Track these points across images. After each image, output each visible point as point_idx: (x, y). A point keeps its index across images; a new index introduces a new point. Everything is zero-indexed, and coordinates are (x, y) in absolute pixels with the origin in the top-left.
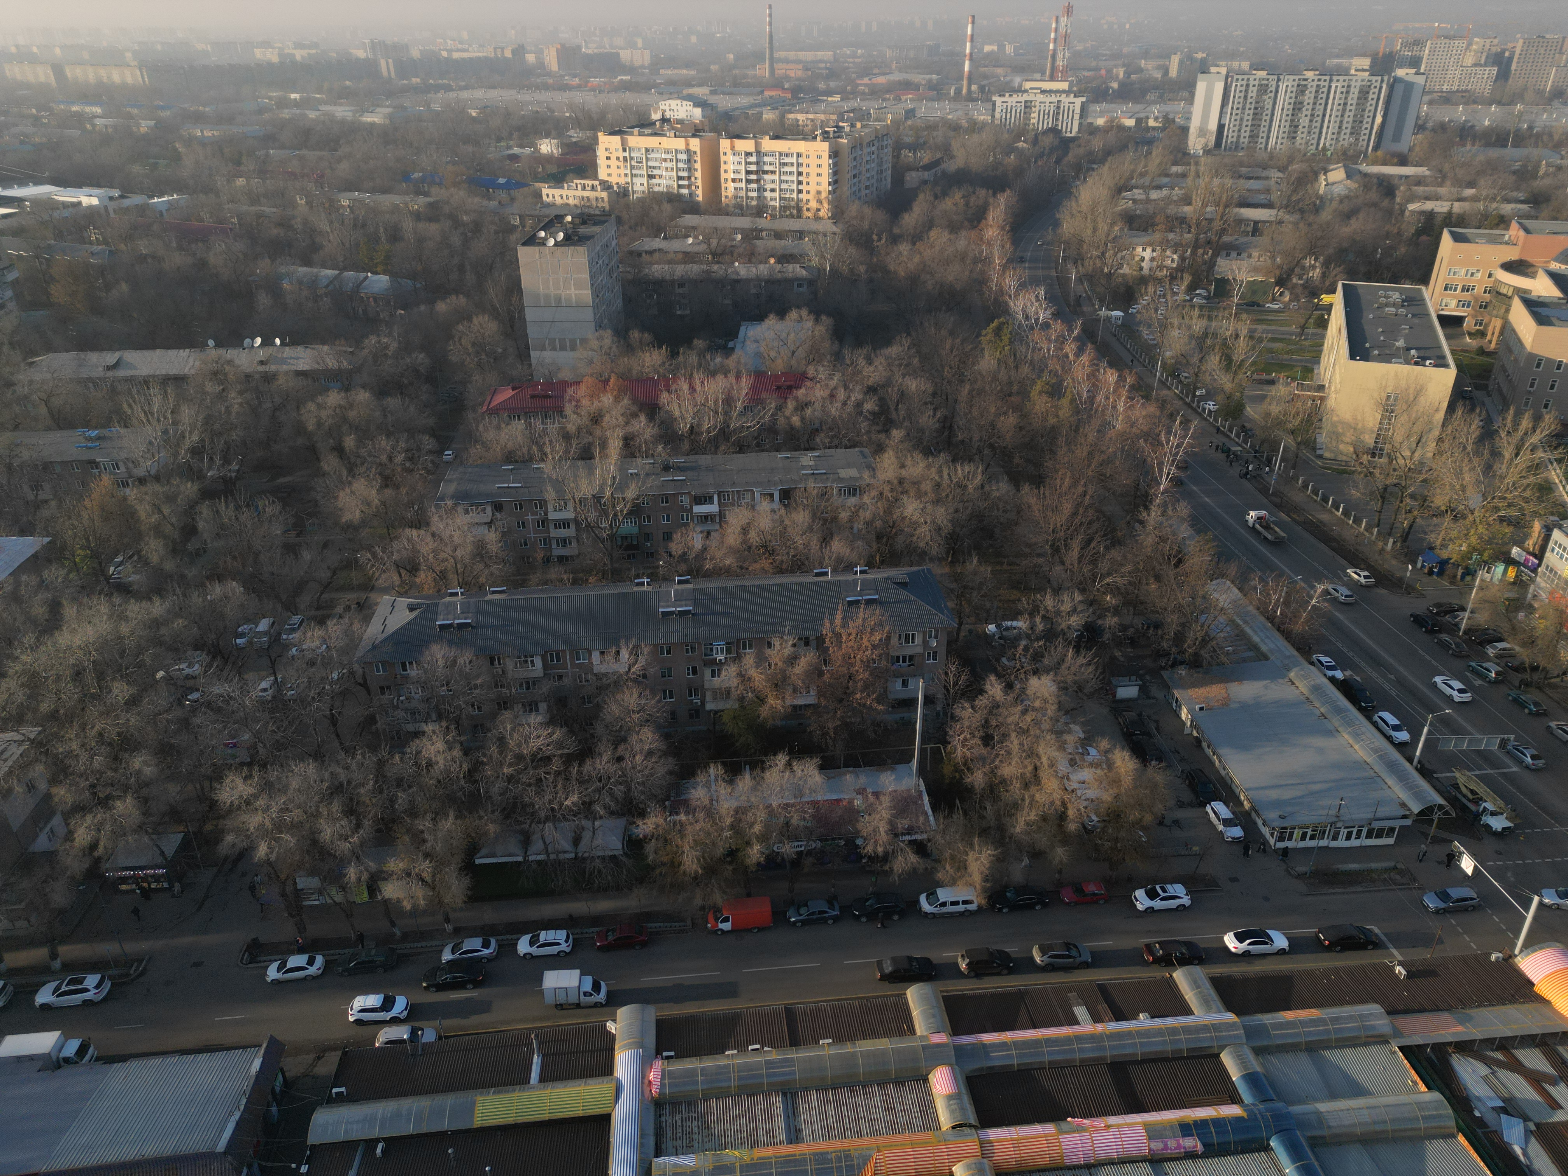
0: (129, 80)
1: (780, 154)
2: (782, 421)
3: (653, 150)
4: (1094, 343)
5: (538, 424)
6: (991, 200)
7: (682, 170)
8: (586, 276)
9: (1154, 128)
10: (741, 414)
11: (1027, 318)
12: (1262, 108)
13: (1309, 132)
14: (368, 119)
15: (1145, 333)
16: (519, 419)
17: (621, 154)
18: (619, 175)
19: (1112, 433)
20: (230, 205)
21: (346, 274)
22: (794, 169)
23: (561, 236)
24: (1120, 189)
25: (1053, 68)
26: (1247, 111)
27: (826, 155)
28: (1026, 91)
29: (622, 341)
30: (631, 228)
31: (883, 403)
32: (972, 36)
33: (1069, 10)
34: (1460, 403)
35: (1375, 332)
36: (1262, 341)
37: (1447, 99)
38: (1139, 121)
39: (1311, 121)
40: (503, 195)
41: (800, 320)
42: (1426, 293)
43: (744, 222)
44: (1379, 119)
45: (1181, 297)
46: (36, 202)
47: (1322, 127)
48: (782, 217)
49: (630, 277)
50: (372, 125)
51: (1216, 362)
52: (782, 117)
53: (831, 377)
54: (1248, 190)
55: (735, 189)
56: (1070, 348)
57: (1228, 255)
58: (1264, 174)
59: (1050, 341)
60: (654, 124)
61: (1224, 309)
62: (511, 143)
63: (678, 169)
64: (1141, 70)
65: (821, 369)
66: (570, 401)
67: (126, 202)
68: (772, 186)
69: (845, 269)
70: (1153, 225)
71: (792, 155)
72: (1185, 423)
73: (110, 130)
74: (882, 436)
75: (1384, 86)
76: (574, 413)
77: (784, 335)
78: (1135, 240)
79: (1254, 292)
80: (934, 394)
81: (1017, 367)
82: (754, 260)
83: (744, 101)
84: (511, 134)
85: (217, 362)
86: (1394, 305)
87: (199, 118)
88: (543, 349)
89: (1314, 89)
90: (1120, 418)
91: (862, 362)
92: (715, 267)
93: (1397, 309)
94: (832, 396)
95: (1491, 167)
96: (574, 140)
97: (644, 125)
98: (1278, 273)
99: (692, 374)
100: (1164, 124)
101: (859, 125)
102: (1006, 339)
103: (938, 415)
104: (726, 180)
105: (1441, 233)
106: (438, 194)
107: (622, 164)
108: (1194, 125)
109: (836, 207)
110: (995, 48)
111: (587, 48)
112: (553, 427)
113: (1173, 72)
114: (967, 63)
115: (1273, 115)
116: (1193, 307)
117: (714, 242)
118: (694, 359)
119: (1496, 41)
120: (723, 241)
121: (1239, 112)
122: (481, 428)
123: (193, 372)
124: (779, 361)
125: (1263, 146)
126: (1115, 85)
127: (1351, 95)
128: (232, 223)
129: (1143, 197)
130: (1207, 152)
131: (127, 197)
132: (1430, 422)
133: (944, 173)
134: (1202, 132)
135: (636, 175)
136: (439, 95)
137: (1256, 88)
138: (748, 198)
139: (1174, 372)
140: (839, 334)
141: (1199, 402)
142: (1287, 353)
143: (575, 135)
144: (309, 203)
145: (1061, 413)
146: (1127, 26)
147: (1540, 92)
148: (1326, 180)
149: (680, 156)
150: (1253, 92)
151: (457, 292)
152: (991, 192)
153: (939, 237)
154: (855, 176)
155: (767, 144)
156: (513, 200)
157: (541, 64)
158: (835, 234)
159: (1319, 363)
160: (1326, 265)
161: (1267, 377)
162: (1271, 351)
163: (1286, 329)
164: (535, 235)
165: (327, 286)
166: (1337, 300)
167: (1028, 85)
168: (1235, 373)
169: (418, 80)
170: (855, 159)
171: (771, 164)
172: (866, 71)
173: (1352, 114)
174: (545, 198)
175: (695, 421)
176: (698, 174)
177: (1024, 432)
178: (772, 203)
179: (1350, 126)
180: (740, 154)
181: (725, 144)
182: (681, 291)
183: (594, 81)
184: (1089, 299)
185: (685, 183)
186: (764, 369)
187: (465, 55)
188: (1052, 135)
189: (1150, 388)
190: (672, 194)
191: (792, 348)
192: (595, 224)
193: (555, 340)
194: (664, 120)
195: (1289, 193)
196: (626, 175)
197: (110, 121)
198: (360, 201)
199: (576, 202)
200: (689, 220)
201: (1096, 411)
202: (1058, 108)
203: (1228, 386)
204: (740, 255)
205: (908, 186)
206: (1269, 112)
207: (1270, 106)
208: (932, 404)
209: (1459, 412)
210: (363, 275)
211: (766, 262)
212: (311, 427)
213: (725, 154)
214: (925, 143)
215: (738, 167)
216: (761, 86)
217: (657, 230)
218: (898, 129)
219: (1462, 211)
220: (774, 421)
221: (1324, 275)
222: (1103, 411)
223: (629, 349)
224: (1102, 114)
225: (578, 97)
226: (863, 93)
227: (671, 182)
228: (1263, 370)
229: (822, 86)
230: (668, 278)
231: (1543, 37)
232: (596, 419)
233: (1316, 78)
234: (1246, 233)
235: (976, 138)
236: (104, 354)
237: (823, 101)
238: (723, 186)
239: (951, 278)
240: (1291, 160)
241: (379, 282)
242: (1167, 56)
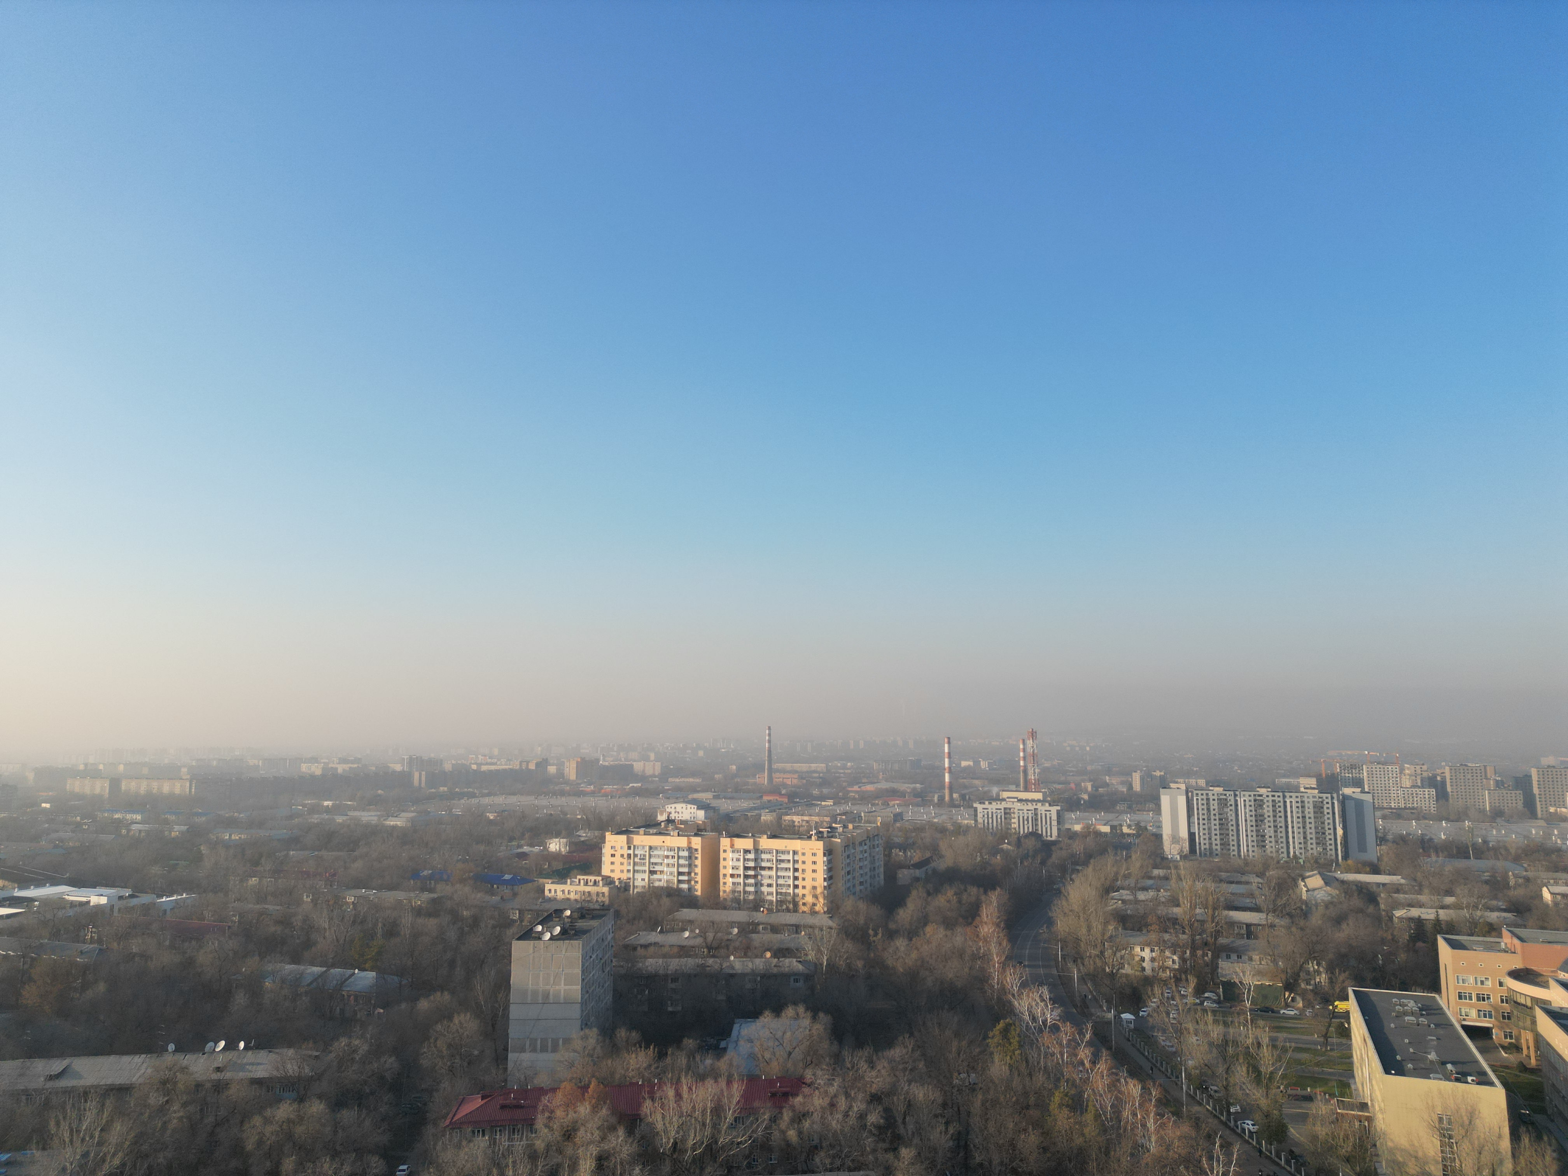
0: (177, 791)
1: (777, 851)
2: (776, 1135)
3: (656, 848)
4: (1109, 1048)
5: (503, 1140)
6: (983, 898)
7: (683, 866)
8: (578, 971)
9: (1129, 835)
10: (732, 1127)
11: (1034, 1019)
12: (1227, 819)
13: (1277, 842)
14: (391, 822)
15: (1161, 1038)
16: (484, 1135)
17: (626, 852)
18: (622, 871)
19: (1147, 1159)
20: (236, 904)
21: (332, 971)
22: (790, 865)
23: (558, 929)
24: (1108, 890)
25: (1026, 781)
26: (1213, 822)
27: (820, 853)
28: (1004, 800)
29: (607, 1041)
30: (628, 922)
31: (888, 1113)
32: (949, 753)
33: (1033, 735)
34: (1523, 1129)
35: (1403, 1044)
36: (1286, 1051)
37: (1398, 814)
38: (1113, 828)
39: (1276, 832)
40: (506, 891)
41: (797, 1017)
42: (1442, 1002)
43: (741, 916)
44: (1340, 832)
45: (1191, 1000)
46: (46, 902)
47: (1287, 837)
48: (778, 911)
49: (623, 971)
50: (394, 827)
51: (1244, 1073)
52: (780, 818)
53: (830, 1082)
54: (1233, 894)
55: (734, 884)
56: (1084, 1054)
57: (1228, 957)
58: (1244, 878)
59: (1061, 1045)
60: (660, 824)
61: (1238, 1014)
62: (522, 842)
63: (679, 866)
64: (1107, 785)
65: (819, 1073)
66: (543, 1111)
67: (134, 902)
68: (770, 881)
69: (842, 964)
70: (1147, 925)
71: (789, 853)
72: (1226, 1146)
73: (143, 834)
74: (890, 1156)
75: (1336, 802)
76: (546, 1126)
77: (779, 1034)
78: (1132, 940)
79: (1265, 997)
80: (944, 1105)
81: (1030, 1075)
82: (750, 954)
83: (744, 804)
84: (523, 835)
85: (170, 1070)
86: (1412, 1014)
87: (230, 823)
88: (522, 1050)
89: (1270, 804)
90: (1153, 1139)
91: (863, 1066)
92: (710, 961)
93: (1417, 1018)
94: (832, 1105)
95: (1463, 877)
96: (582, 839)
97: (650, 825)
98: (1283, 977)
99: (679, 1079)
100: (1138, 832)
101: (851, 826)
102: (1015, 1041)
103: (951, 1130)
104: (725, 875)
105: (1436, 940)
106: (443, 889)
107: (625, 861)
108: (1166, 832)
109: (832, 902)
110: (971, 763)
111: (604, 760)
112: (520, 1145)
113: (1137, 787)
114: (947, 776)
115: (1238, 825)
116: (1205, 1011)
117: (710, 936)
118: (682, 1061)
119: (1425, 767)
120: (719, 935)
121: (1205, 822)
122: (439, 1147)
123: (141, 1080)
124: (774, 1064)
125: (1236, 853)
126: (1086, 797)
127: (1307, 810)
128: (232, 921)
129: (1131, 897)
130: (1184, 857)
131: (137, 897)
132: (1498, 1152)
133: (934, 871)
134: (1175, 839)
135: (638, 871)
136: (463, 801)
137: (1216, 803)
138: (745, 892)
139: (1201, 1085)
140: (838, 1033)
141: (1236, 1122)
142: (1318, 1064)
143: (584, 835)
144: (315, 902)
145: (1086, 1131)
146: (1088, 749)
147: (1482, 811)
148: (1305, 886)
149: (682, 854)
150: (1214, 805)
151: (442, 988)
152: (982, 890)
153: (934, 933)
154: (849, 873)
155: (765, 843)
156: (515, 895)
157: (561, 774)
158: (831, 928)
159: (1353, 1077)
160: (1330, 969)
161: (1303, 1093)
162: (1299, 1062)
163: (1309, 1038)
164: (531, 929)
165: (309, 985)
166: (1351, 1006)
167: (1005, 795)
168: (1268, 1088)
169: (446, 789)
170: (848, 857)
171: (768, 860)
172: (856, 780)
173: (1313, 826)
174: (547, 893)
175: (679, 1136)
176: (698, 870)
177: (1048, 1155)
178: (769, 898)
179: (1313, 836)
180: (738, 851)
181: (725, 842)
182: (673, 986)
183: (608, 788)
184: (1095, 999)
185: (685, 878)
186: (758, 1072)
187: (493, 768)
188: (1033, 839)
189: (1178, 1103)
190: (672, 888)
191: (788, 1049)
192: (594, 918)
193: (536, 1040)
194: (669, 821)
195: (1273, 897)
196: (629, 871)
197: (146, 827)
198: (366, 898)
199: (577, 897)
200: (687, 913)
201: (1125, 1130)
202: (1036, 814)
203: (1264, 1103)
204: (736, 949)
205: (900, 883)
206: (1234, 823)
207: (1233, 818)
208: (943, 1116)
209: (1526, 1140)
210: (350, 972)
211: (762, 956)
212: (250, 1146)
213: (725, 851)
214: (914, 843)
215: (736, 864)
216: (759, 792)
217: (654, 924)
218: (888, 830)
219: (1449, 919)
220: (768, 1136)
221: (1331, 981)
222: (1132, 1129)
223: (613, 1049)
224: (1078, 820)
225: (591, 802)
226: (854, 799)
227: (671, 877)
228: (1296, 1085)
229: (816, 792)
230: (661, 972)
231: (1466, 765)
232: (569, 1134)
233: (1270, 794)
234: (1241, 936)
235: (961, 840)
236: (52, 1061)
237: (817, 805)
238: (722, 881)
239: (951, 976)
240: (1266, 867)
241: (365, 978)
242: (1127, 773)
